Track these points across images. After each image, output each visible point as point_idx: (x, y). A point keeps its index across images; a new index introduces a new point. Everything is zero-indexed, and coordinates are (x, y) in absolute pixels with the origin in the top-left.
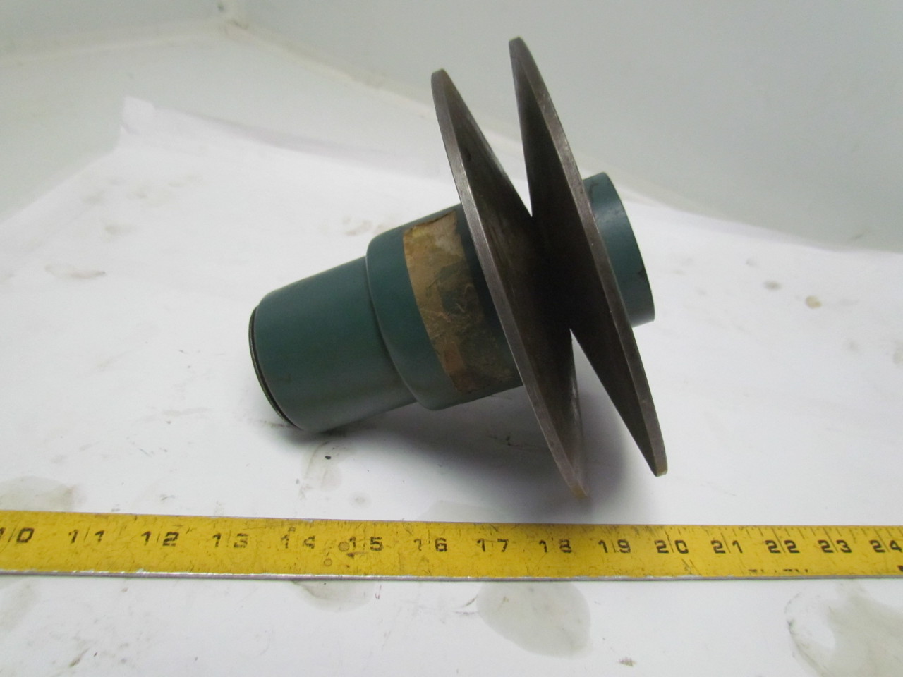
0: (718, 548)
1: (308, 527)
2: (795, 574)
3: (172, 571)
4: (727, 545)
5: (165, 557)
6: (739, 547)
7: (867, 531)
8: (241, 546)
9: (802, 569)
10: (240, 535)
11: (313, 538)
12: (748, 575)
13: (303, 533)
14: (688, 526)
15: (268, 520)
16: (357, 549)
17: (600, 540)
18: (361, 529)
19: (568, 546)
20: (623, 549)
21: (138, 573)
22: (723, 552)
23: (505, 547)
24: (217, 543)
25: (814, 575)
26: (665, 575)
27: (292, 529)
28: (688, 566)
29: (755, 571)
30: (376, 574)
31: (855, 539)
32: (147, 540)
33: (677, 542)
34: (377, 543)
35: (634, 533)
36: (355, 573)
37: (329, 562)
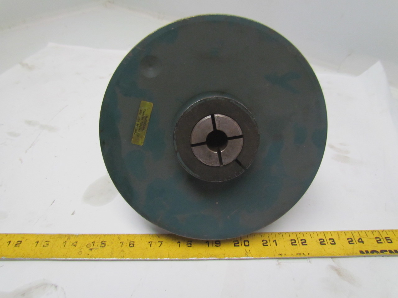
0: (265, 244)
1: (76, 237)
2: (302, 256)
4: (270, 242)
5: (14, 251)
6: (276, 243)
7: (347, 234)
8: (46, 246)
9: (306, 253)
10: (46, 241)
11: (77, 242)
12: (277, 257)
13: (73, 240)
15: (60, 234)
16: (94, 247)
17: (206, 241)
18: (98, 238)
19: (190, 244)
20: (217, 245)
22: (267, 245)
23: (161, 245)
24: (36, 245)
25: (312, 256)
27: (69, 238)
28: (247, 253)
29: (281, 254)
30: (100, 258)
31: (339, 237)
32: (9, 244)
33: (245, 241)
34: (104, 244)
36: (90, 258)
37: (80, 253)
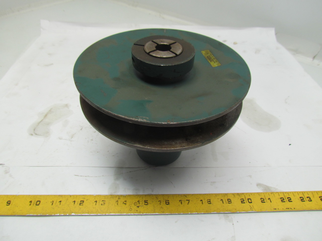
0: (263, 201)
1: (124, 197)
2: (290, 209)
3: (82, 214)
4: (266, 200)
5: (80, 209)
6: (270, 200)
7: (318, 193)
8: (103, 205)
9: (293, 208)
10: (103, 201)
11: (126, 201)
12: (273, 211)
13: (123, 200)
14: (253, 193)
15: (112, 195)
16: (140, 205)
17: (221, 199)
18: (141, 198)
19: (210, 201)
20: (229, 202)
21: (72, 214)
22: (264, 202)
23: (188, 203)
24: (96, 204)
25: (297, 210)
26: (243, 211)
27: (119, 198)
28: (252, 208)
29: (275, 209)
30: (146, 213)
31: (313, 196)
32: (74, 203)
33: (248, 199)
34: (146, 202)
35: (233, 196)
36: (139, 213)
37: (131, 210)
